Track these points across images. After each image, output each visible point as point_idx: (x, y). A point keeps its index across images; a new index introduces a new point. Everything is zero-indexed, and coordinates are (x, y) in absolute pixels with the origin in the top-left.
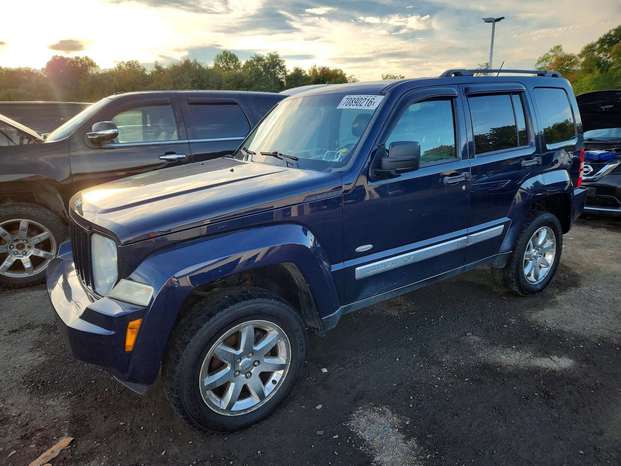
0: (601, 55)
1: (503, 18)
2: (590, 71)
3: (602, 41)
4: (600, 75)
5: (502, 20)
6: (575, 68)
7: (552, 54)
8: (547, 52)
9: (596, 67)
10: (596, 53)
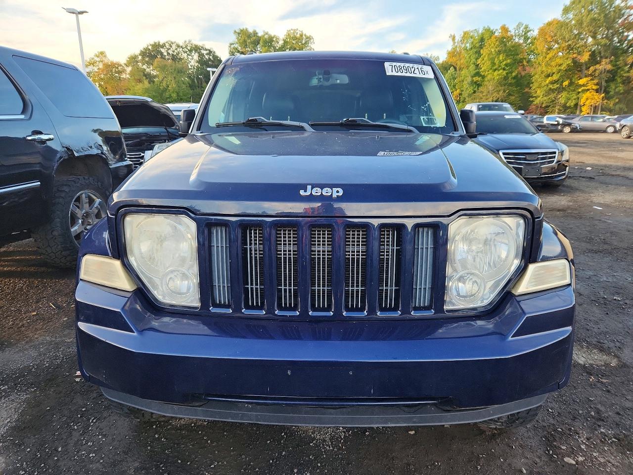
0: (145, 67)
1: (86, 12)
2: (140, 81)
3: (144, 53)
4: (149, 85)
5: (84, 14)
6: (124, 76)
7: (98, 59)
8: (92, 56)
9: (144, 78)
10: (140, 64)
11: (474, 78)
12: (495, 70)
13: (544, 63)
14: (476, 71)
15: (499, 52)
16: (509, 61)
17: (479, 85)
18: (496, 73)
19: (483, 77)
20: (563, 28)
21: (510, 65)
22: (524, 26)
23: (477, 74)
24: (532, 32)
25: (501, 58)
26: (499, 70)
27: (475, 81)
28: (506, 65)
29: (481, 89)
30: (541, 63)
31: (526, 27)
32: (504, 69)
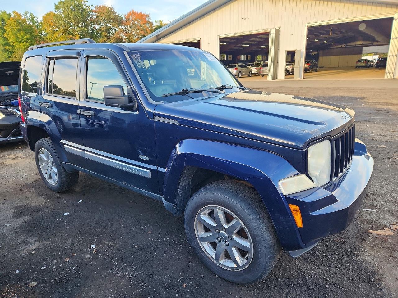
11: (6, 47)
12: (20, 42)
13: (53, 40)
14: (5, 42)
15: (19, 30)
16: (28, 36)
17: (11, 52)
18: (21, 44)
19: (13, 46)
20: (59, 18)
21: (30, 39)
22: (29, 13)
23: (7, 44)
24: (36, 18)
25: (22, 34)
26: (23, 42)
27: (7, 49)
28: (27, 39)
29: (14, 55)
30: (51, 39)
31: (31, 15)
32: (26, 42)
